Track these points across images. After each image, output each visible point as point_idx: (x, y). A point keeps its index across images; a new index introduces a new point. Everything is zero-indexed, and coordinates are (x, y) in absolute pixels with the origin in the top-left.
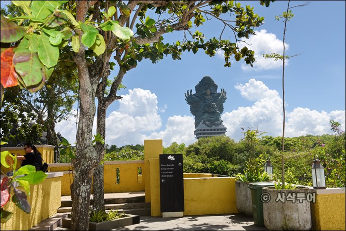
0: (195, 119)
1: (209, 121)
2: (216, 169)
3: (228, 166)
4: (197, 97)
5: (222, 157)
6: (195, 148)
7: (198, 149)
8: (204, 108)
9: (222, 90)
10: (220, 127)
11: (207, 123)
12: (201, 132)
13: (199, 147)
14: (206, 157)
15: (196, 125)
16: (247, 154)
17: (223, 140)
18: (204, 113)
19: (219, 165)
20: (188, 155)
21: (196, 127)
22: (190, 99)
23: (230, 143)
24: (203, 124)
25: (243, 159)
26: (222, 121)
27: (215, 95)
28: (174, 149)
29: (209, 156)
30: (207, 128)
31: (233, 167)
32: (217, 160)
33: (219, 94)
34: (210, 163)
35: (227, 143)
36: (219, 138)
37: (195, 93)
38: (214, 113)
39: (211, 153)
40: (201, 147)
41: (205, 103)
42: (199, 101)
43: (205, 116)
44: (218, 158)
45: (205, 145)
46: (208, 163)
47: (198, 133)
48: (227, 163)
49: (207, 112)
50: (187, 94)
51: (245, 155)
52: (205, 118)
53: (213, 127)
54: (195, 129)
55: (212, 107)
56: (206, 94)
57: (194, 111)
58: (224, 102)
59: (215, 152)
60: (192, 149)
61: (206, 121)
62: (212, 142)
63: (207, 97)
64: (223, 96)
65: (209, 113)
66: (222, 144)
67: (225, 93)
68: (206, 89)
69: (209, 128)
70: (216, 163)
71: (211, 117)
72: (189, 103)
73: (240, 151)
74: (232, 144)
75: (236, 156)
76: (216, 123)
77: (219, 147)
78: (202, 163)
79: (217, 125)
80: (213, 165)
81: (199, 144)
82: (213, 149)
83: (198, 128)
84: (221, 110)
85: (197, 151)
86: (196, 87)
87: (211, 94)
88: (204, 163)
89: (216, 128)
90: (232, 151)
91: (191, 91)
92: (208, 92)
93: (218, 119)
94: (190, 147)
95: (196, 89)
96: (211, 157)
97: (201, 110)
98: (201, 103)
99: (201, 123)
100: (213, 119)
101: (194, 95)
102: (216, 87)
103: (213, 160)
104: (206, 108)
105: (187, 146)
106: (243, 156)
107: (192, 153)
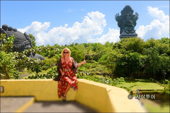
0: (120, 29)
1: (128, 30)
2: (131, 58)
3: (139, 56)
4: (122, 17)
5: (135, 51)
6: (119, 45)
8: (125, 23)
9: (136, 13)
10: (134, 34)
12: (123, 36)
13: (121, 44)
14: (125, 50)
15: (121, 33)
16: (152, 49)
17: (136, 40)
18: (125, 26)
19: (133, 56)
20: (114, 49)
21: (120, 34)
22: (118, 19)
23: (140, 42)
24: (124, 32)
25: (150, 52)
26: (135, 31)
27: (132, 16)
28: (107, 45)
30: (127, 34)
31: (142, 57)
32: (132, 52)
33: (134, 16)
34: (127, 54)
35: (139, 42)
36: (134, 39)
38: (131, 26)
39: (128, 48)
41: (126, 20)
42: (123, 20)
44: (132, 51)
45: (125, 43)
46: (126, 54)
47: (121, 37)
48: (139, 55)
49: (127, 26)
50: (116, 16)
51: (151, 50)
52: (126, 29)
53: (130, 34)
54: (120, 35)
55: (130, 23)
56: (127, 16)
57: (119, 25)
58: (137, 20)
59: (131, 47)
60: (117, 45)
61: (126, 30)
62: (129, 41)
64: (136, 17)
65: (128, 26)
66: (136, 42)
69: (128, 34)
70: (131, 54)
71: (129, 29)
72: (117, 21)
73: (147, 47)
74: (142, 43)
75: (145, 50)
76: (132, 31)
77: (133, 44)
78: (122, 54)
79: (132, 33)
80: (129, 55)
81: (121, 42)
82: (129, 45)
83: (121, 34)
84: (135, 24)
85: (119, 47)
87: (130, 15)
88: (124, 54)
89: (132, 34)
90: (141, 46)
92: (128, 14)
93: (133, 29)
94: (115, 44)
96: (128, 50)
97: (123, 24)
99: (123, 32)
100: (130, 29)
101: (120, 16)
103: (129, 52)
106: (150, 50)
107: (116, 48)
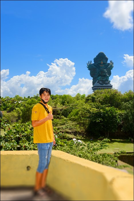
0: (93, 79)
1: (102, 81)
2: (107, 113)
3: (116, 111)
4: (94, 65)
6: (92, 97)
7: (94, 98)
8: (99, 73)
10: (108, 85)
11: (100, 82)
12: (96, 88)
14: (100, 104)
15: (94, 83)
17: (113, 93)
18: (99, 76)
19: (110, 111)
20: (87, 102)
21: (93, 85)
22: (90, 67)
23: (117, 94)
24: (98, 83)
25: (129, 107)
26: (110, 81)
28: (78, 97)
29: (102, 104)
30: (100, 85)
31: (120, 112)
32: (109, 106)
33: (109, 64)
34: (103, 108)
35: (116, 94)
36: (109, 91)
37: (94, 63)
38: (105, 76)
39: (104, 101)
40: (97, 97)
41: (99, 69)
42: (96, 68)
43: (99, 78)
45: (99, 95)
46: (101, 109)
47: (94, 88)
48: (116, 109)
49: (101, 75)
50: (88, 64)
52: (99, 79)
53: (104, 85)
55: (104, 72)
56: (100, 64)
57: (92, 75)
58: (112, 69)
59: (106, 101)
60: (90, 98)
61: (100, 81)
62: (104, 94)
63: (101, 66)
64: (111, 65)
65: (102, 76)
66: (112, 95)
67: (113, 63)
68: (101, 61)
69: (102, 85)
70: (107, 108)
72: (89, 69)
74: (119, 95)
75: (123, 104)
76: (106, 82)
77: (109, 97)
78: (97, 108)
79: (107, 84)
80: (105, 110)
81: (95, 95)
82: (105, 98)
83: (94, 85)
84: (110, 74)
85: (93, 100)
86: (94, 59)
87: (104, 63)
88: (98, 108)
89: (106, 85)
90: (118, 100)
91: (91, 62)
92: (102, 62)
93: (107, 80)
94: (88, 97)
95: (94, 61)
96: (104, 104)
97: (97, 74)
98: (97, 69)
99: (96, 82)
100: (104, 80)
101: (93, 64)
102: (107, 59)
103: (105, 107)
104: (100, 73)
105: (86, 96)
106: (129, 105)
107: (89, 101)
